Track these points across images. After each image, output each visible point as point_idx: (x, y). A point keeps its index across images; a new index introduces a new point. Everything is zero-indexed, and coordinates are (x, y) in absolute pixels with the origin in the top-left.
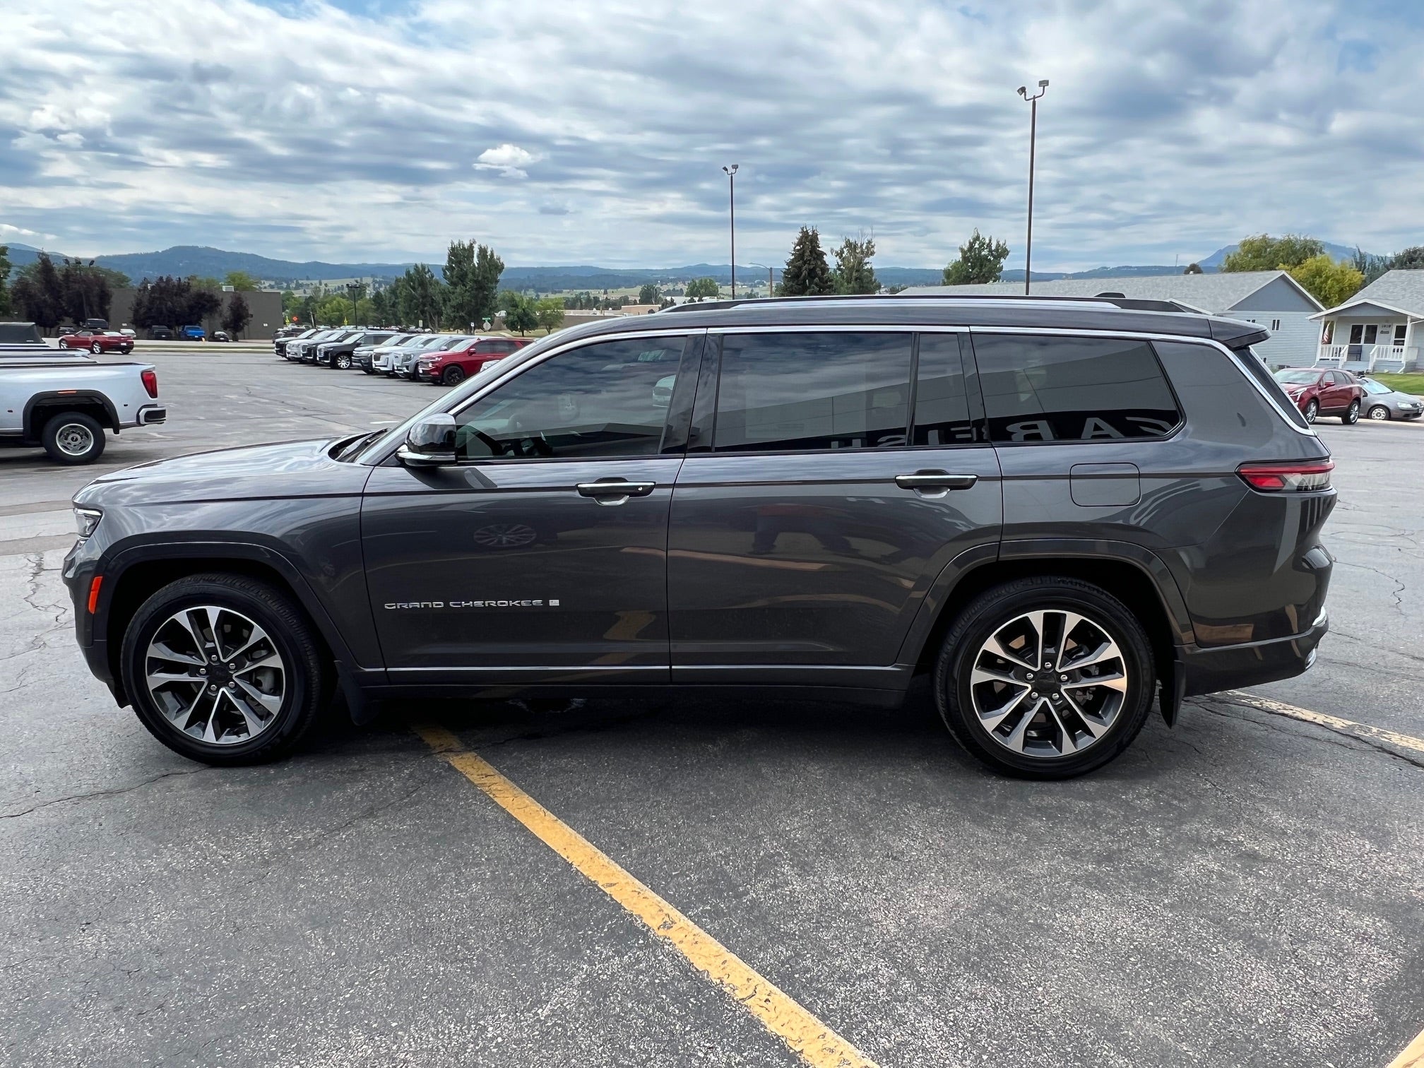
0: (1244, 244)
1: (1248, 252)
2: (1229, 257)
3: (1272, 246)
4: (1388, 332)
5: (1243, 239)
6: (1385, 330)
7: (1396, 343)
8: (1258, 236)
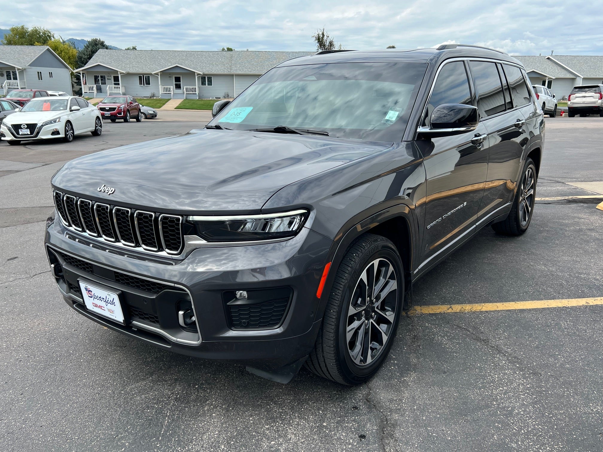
0: (13, 30)
1: (16, 34)
2: (6, 37)
3: (28, 32)
4: (110, 79)
5: (12, 27)
6: (109, 78)
7: (115, 84)
8: (20, 26)
